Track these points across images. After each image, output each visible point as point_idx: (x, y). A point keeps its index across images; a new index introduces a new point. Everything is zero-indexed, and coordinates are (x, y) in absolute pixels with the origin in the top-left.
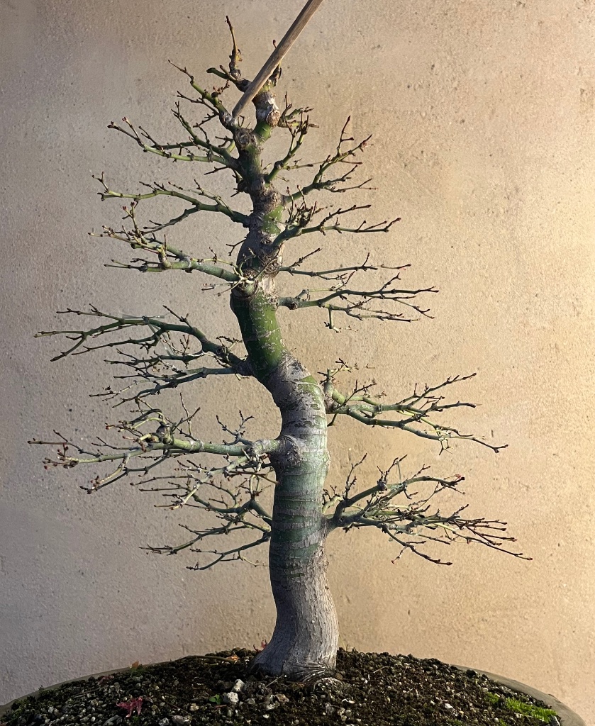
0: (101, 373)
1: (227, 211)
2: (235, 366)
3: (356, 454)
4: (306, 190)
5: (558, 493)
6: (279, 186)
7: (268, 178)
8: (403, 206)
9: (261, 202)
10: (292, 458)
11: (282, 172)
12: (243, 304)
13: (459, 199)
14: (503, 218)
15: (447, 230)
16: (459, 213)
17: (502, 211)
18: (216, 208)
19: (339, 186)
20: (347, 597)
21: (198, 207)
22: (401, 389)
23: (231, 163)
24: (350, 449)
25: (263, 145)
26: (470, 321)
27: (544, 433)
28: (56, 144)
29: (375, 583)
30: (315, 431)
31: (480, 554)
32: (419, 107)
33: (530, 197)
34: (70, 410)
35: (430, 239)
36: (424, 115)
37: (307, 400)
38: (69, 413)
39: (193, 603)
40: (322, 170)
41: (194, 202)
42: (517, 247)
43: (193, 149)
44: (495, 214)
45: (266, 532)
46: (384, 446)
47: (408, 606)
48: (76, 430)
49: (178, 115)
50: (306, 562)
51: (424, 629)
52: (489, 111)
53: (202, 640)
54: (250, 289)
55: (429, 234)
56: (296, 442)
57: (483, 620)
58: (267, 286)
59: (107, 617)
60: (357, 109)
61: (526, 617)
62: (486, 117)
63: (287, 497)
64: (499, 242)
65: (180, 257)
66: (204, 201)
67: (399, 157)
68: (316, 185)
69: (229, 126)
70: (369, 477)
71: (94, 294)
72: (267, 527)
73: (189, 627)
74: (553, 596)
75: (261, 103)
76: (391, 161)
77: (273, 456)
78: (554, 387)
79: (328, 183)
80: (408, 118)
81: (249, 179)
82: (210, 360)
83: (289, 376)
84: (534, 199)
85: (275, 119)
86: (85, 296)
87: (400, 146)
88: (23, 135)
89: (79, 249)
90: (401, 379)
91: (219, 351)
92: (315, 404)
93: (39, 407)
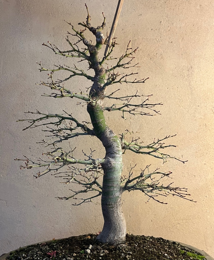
0: (41, 135)
1: (86, 76)
2: (88, 132)
3: (133, 164)
4: (114, 68)
5: (206, 178)
6: (104, 66)
7: (100, 63)
8: (150, 74)
9: (98, 72)
10: (109, 165)
11: (105, 61)
12: (91, 110)
13: (170, 71)
14: (186, 78)
15: (166, 82)
16: (170, 76)
17: (186, 75)
18: (82, 74)
19: (126, 66)
20: (129, 215)
21: (75, 74)
22: (149, 140)
23: (87, 58)
24: (130, 162)
25: (99, 51)
26: (174, 115)
27: (201, 156)
28: (24, 52)
29: (139, 210)
30: (117, 155)
31: (178, 200)
32: (156, 37)
33: (196, 70)
34: (30, 148)
35: (160, 85)
36: (157, 40)
37: (115, 144)
38: (30, 149)
39: (74, 217)
40: (120, 60)
41: (74, 72)
42: (191, 88)
43: (73, 53)
44: (183, 76)
45: (100, 192)
46: (143, 161)
47: (151, 219)
48: (32, 155)
49: (68, 40)
50: (115, 203)
51: (157, 227)
52: (181, 38)
53: (78, 230)
54: (94, 104)
55: (159, 84)
56: (111, 159)
57: (178, 224)
58: (100, 103)
59: (44, 222)
60: (133, 38)
61: (194, 222)
62: (180, 41)
63: (108, 179)
64: (185, 87)
65: (69, 92)
66: (77, 72)
67: (148, 55)
68: (118, 66)
69: (86, 44)
70: (137, 172)
71: (38, 106)
72: (101, 190)
73: (73, 226)
74: (204, 215)
75: (98, 36)
76: (146, 57)
77: (102, 164)
78: (205, 139)
79: (123, 65)
80: (152, 41)
81: (94, 64)
82: (79, 130)
83: (108, 136)
84: (198, 71)
85: (103, 41)
86: (35, 107)
87: (149, 51)
88: (12, 49)
89: (33, 90)
90: (149, 136)
91: (83, 127)
92: (118, 146)
93: (19, 147)
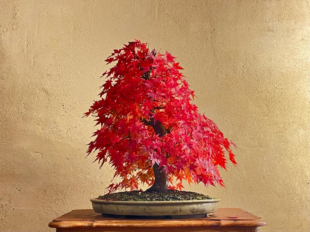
13: (194, 33)
14: (209, 40)
15: (190, 44)
17: (209, 37)
27: (222, 113)
33: (219, 32)
34: (63, 105)
35: (184, 47)
44: (207, 39)
48: (65, 112)
62: (204, 5)
64: (208, 48)
67: (173, 19)
76: (171, 21)
80: (177, 5)
87: (174, 15)
